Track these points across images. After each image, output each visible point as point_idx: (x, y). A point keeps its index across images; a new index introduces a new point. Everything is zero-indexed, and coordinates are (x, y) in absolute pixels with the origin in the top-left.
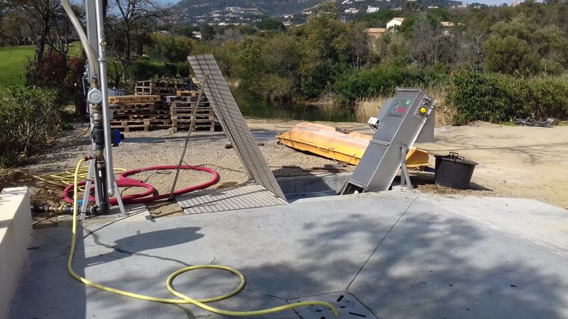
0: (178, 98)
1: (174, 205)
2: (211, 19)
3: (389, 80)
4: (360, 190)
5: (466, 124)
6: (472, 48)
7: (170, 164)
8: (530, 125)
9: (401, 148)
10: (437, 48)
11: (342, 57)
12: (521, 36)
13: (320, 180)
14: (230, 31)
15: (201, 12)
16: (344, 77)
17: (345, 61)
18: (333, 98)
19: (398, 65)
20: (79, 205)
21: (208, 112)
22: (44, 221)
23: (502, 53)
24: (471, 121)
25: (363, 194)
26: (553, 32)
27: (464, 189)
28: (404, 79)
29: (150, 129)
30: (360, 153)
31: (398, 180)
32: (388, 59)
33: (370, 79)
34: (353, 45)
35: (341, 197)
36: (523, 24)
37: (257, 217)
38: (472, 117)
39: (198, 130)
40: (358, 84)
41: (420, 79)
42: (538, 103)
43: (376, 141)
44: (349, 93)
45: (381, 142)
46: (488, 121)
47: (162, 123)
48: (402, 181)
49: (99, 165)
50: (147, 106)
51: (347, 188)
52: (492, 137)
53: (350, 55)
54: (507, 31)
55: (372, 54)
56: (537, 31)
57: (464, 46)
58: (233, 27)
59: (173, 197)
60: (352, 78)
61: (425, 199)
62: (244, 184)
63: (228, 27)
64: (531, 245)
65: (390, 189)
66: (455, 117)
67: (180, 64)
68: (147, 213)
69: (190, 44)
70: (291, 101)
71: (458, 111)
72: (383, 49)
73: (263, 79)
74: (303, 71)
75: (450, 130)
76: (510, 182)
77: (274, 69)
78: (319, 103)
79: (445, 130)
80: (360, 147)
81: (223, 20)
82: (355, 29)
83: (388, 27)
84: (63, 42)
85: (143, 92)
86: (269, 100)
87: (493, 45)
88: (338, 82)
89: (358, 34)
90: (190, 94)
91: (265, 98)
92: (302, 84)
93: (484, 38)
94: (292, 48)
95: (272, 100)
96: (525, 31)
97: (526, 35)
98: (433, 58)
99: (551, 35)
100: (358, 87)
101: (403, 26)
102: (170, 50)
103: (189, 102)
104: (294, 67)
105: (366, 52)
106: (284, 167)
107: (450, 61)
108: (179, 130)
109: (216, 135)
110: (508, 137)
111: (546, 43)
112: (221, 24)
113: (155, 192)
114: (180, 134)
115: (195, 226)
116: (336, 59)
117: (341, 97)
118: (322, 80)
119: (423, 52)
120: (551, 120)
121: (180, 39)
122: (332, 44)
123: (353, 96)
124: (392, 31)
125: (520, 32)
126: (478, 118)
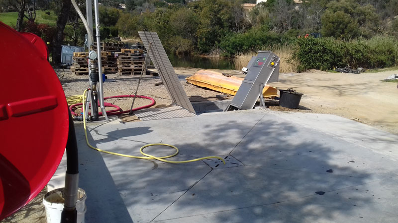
0: (123, 54)
1: (133, 116)
3: (257, 41)
4: (237, 109)
5: (305, 71)
6: (314, 19)
7: (124, 95)
8: (346, 72)
9: (260, 85)
10: (290, 19)
11: (225, 24)
12: (346, 11)
13: (213, 104)
14: (146, 4)
16: (227, 38)
17: (227, 27)
18: (219, 53)
19: (263, 30)
21: (141, 63)
23: (333, 23)
24: (308, 69)
25: (238, 111)
26: (369, 9)
27: (295, 109)
28: (267, 40)
30: (237, 89)
31: (258, 104)
32: (257, 26)
33: (244, 40)
34: (233, 16)
35: (226, 112)
36: (348, 3)
37: (180, 122)
38: (309, 67)
39: (135, 74)
40: (236, 43)
41: (278, 40)
42: (352, 58)
43: (246, 81)
44: (230, 49)
45: (249, 82)
46: (319, 69)
47: (111, 70)
48: (260, 104)
49: (94, 93)
50: (102, 58)
51: (229, 108)
52: (319, 80)
53: (231, 23)
54: (337, 8)
55: (246, 22)
56: (358, 8)
57: (309, 17)
58: (148, 1)
59: (132, 112)
60: (232, 39)
61: (272, 113)
62: (171, 106)
63: (145, 1)
64: (324, 135)
65: (254, 108)
66: (298, 67)
67: (111, 28)
68: (120, 120)
69: (118, 13)
70: (190, 55)
71: (300, 63)
72: (254, 19)
73: (171, 39)
74: (199, 34)
75: (294, 75)
76: (324, 106)
77: (179, 33)
78: (210, 56)
79: (290, 75)
80: (237, 85)
82: (235, 4)
83: (257, 3)
86: (175, 54)
87: (328, 18)
88: (223, 42)
89: (236, 8)
90: (130, 52)
91: (172, 52)
92: (198, 43)
93: (322, 12)
94: (191, 18)
95: (177, 54)
96: (349, 8)
97: (350, 11)
98: (287, 25)
99: (367, 11)
100: (236, 45)
101: (268, 2)
102: (104, 17)
103: (129, 56)
104: (192, 31)
105: (242, 20)
106: (192, 96)
107: (299, 28)
108: (123, 74)
109: (148, 78)
110: (329, 80)
111: (363, 16)
113: (120, 109)
114: (124, 77)
115: (148, 126)
116: (222, 26)
117: (225, 53)
118: (212, 40)
119: (281, 21)
120: (360, 69)
121: (110, 9)
122: (218, 16)
123: (233, 51)
124: (260, 6)
125: (346, 9)
126: (313, 67)
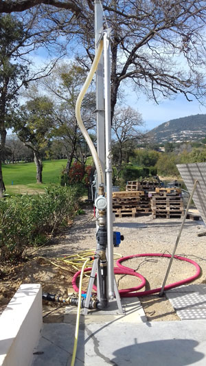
0: (157, 194)
2: (171, 139)
14: (184, 146)
15: (164, 135)
20: (83, 299)
21: (179, 204)
22: (53, 311)
29: (137, 215)
39: (171, 217)
47: (144, 211)
49: (101, 264)
50: (134, 199)
58: (186, 143)
59: (163, 293)
63: (182, 144)
67: (151, 168)
69: (157, 155)
81: (178, 139)
84: (84, 157)
85: (132, 189)
90: (166, 191)
102: (145, 159)
103: (165, 196)
108: (157, 217)
109: (187, 223)
112: (178, 142)
113: (147, 284)
114: (158, 221)
121: (151, 152)
